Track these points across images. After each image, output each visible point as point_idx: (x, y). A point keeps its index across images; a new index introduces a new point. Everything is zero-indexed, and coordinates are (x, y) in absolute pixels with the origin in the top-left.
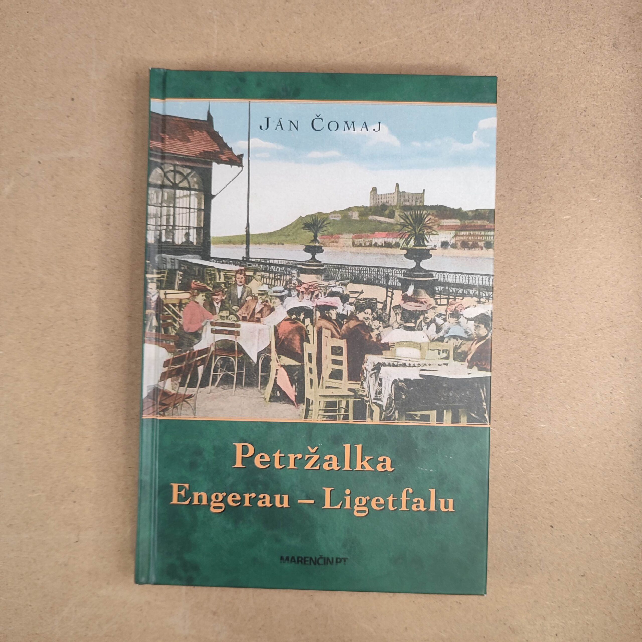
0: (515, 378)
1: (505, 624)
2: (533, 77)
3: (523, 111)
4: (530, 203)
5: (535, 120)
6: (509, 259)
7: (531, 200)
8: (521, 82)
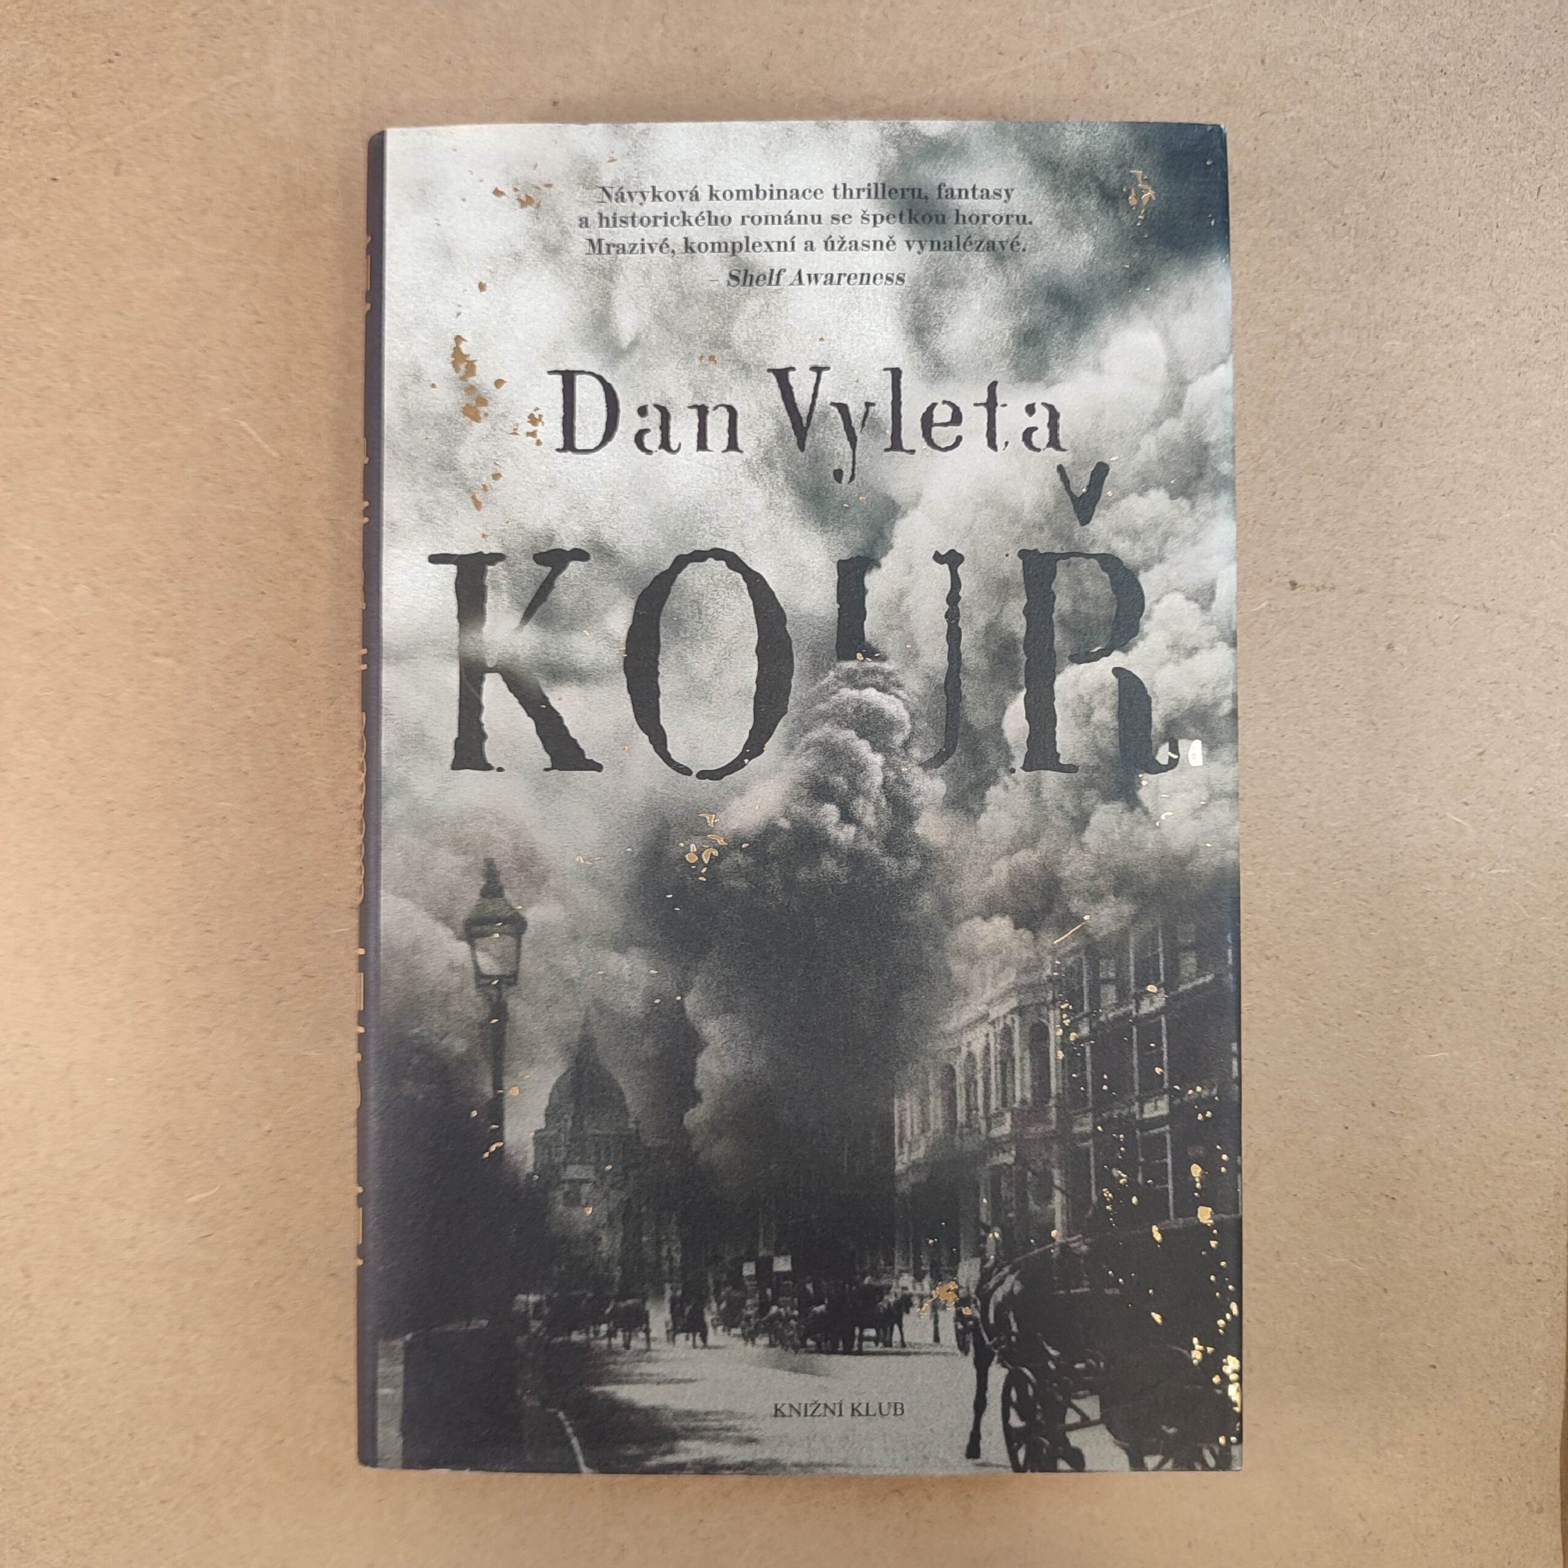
0: (1510, 712)
1: (1491, 1243)
2: (1542, 76)
3: (1520, 150)
4: (1537, 342)
5: (1548, 166)
6: (1494, 459)
7: (1538, 336)
8: (1517, 87)
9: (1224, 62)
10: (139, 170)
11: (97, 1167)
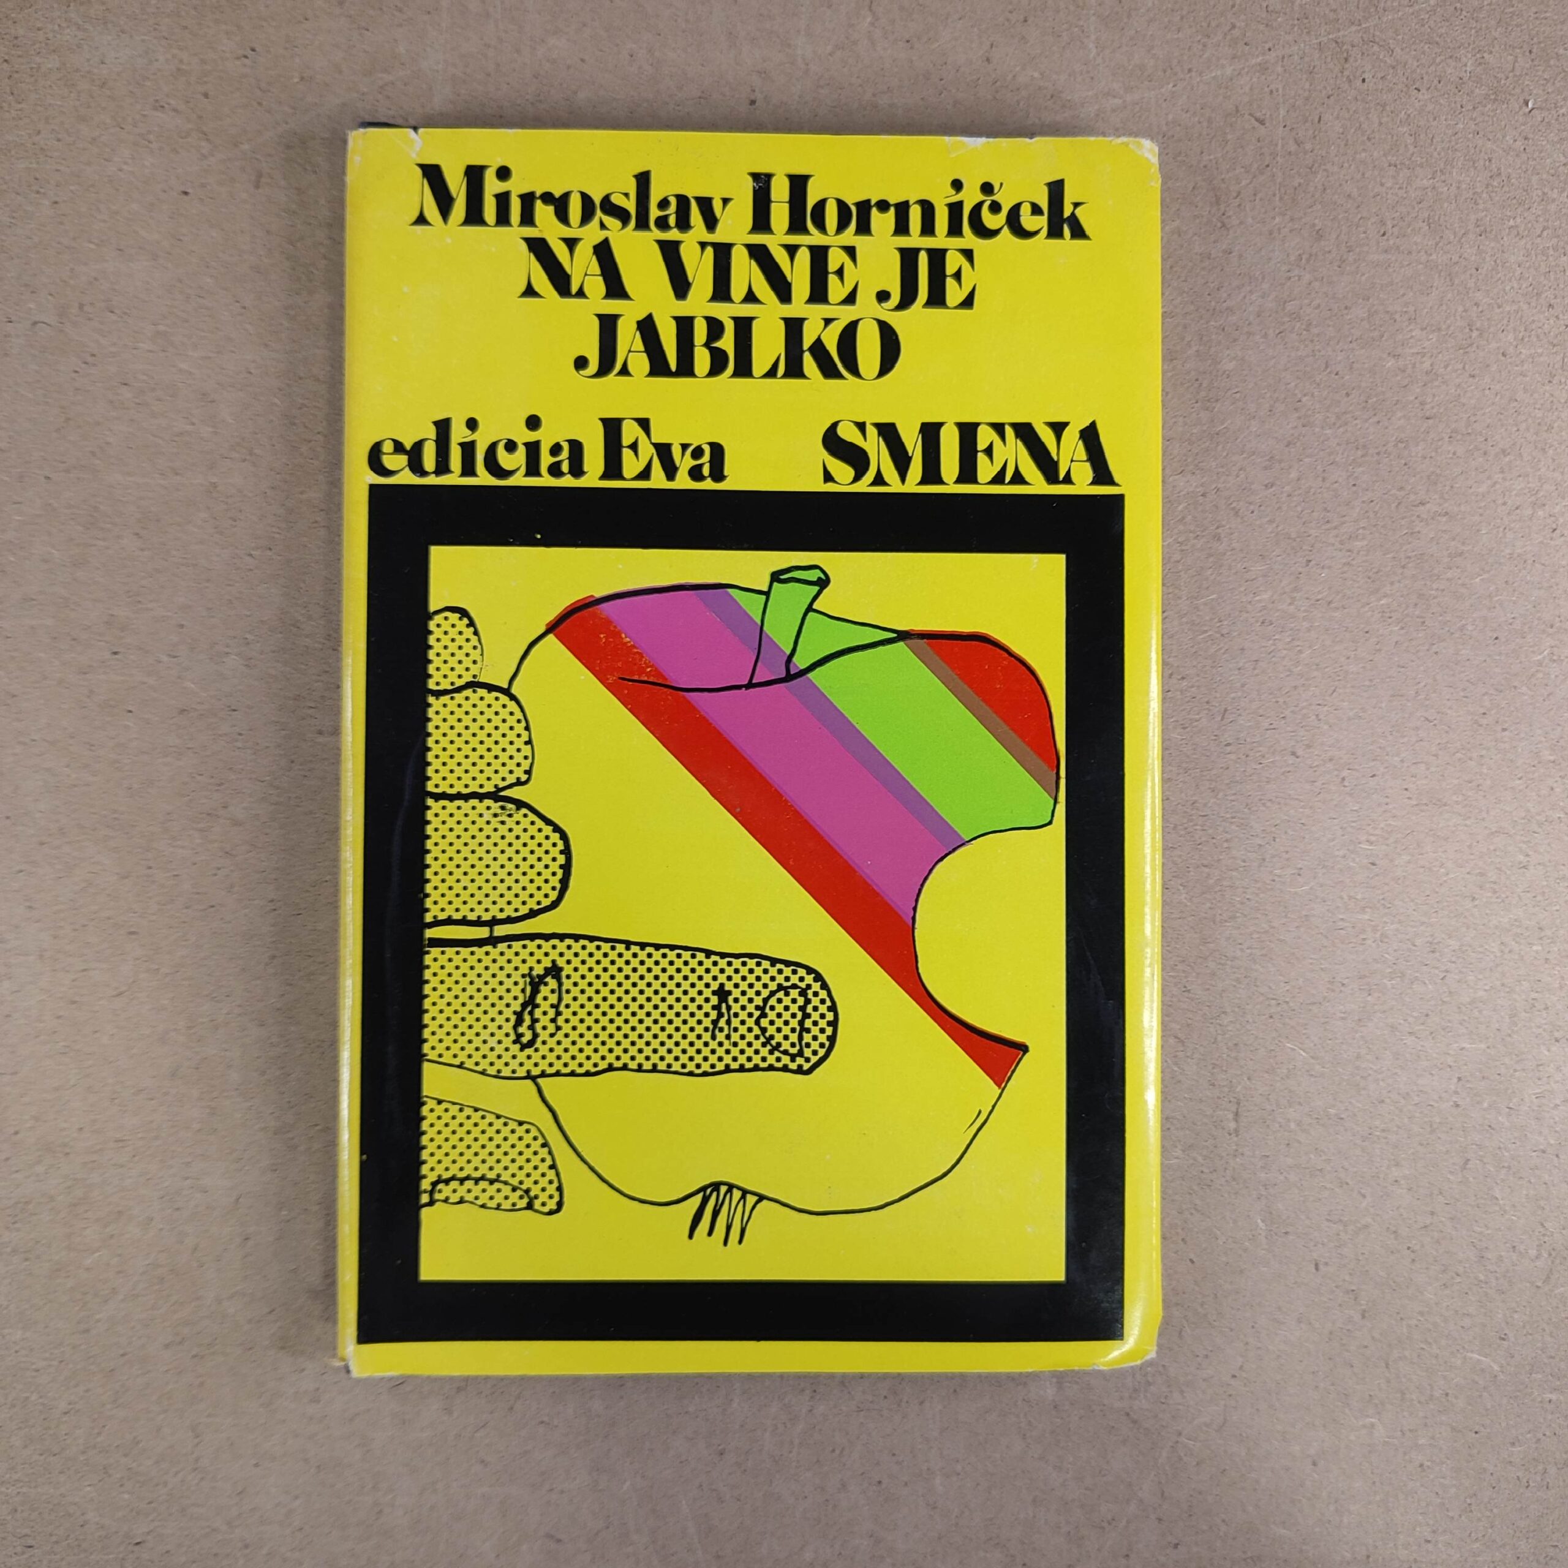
9: (1491, 53)
10: (283, 183)
11: (273, 1310)
